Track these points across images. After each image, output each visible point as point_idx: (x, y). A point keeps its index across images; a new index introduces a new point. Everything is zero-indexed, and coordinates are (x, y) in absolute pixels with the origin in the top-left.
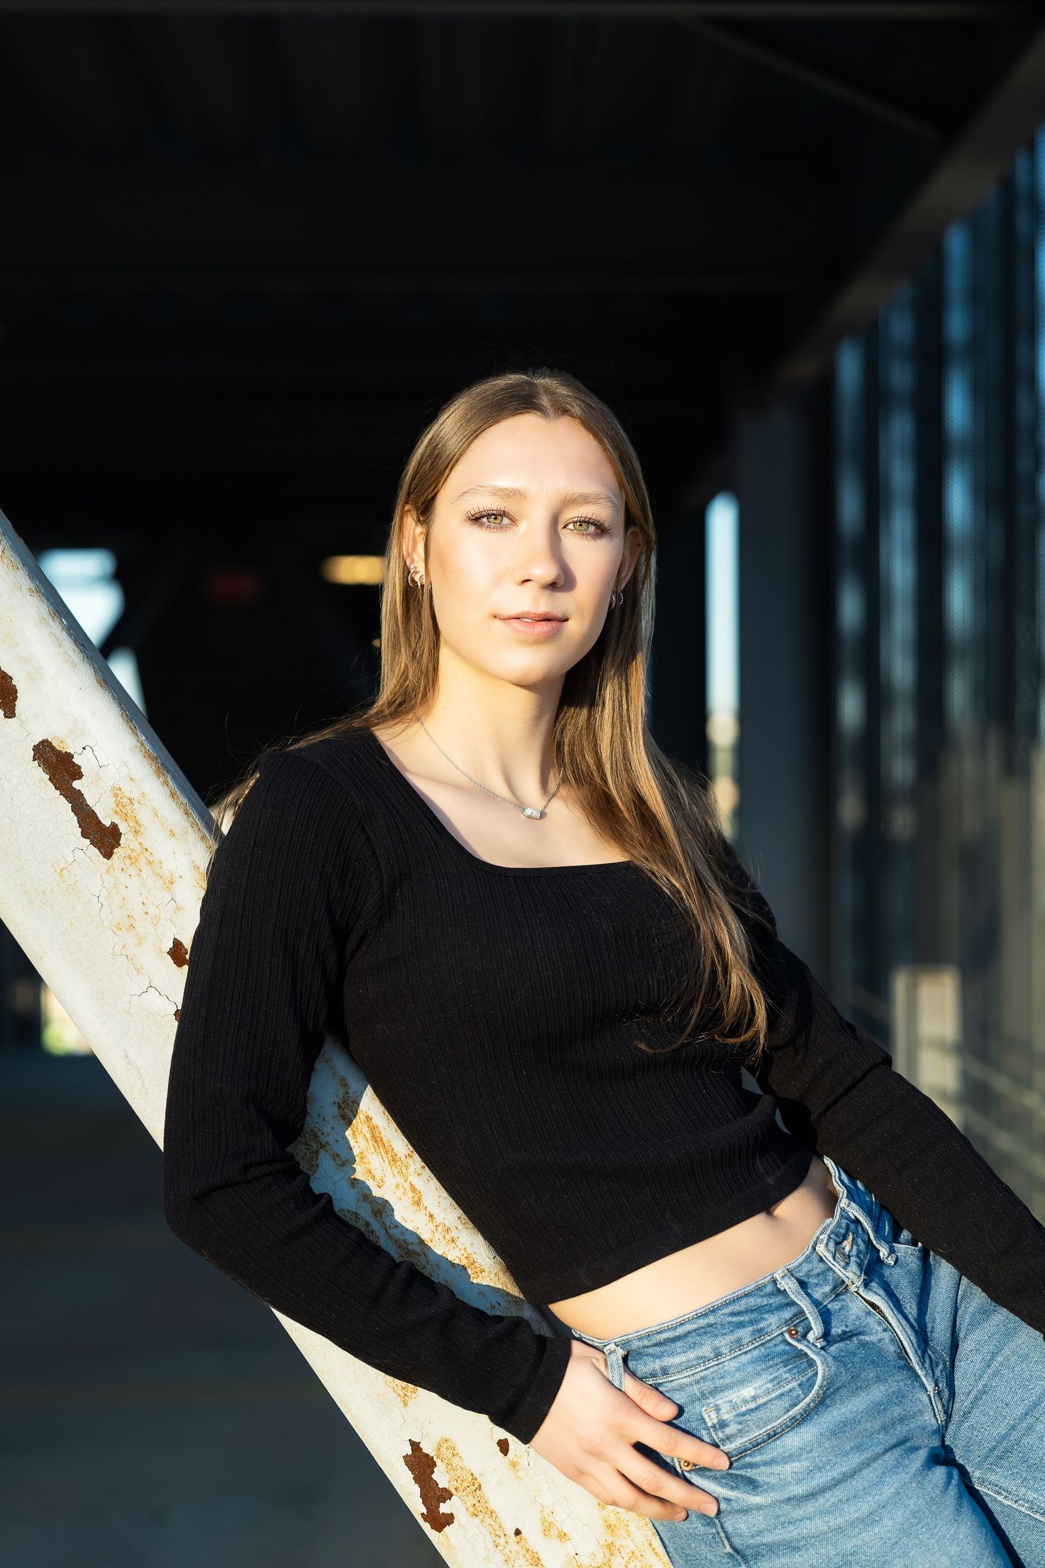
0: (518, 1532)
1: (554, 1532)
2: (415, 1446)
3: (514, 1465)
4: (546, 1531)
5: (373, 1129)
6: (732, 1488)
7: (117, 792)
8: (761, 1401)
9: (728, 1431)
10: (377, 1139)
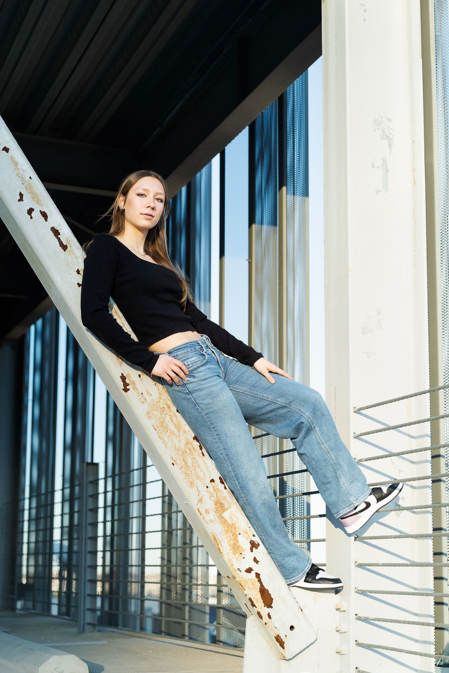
0: (142, 393)
1: (149, 394)
2: (122, 374)
3: (142, 380)
4: (148, 394)
5: (115, 311)
6: (190, 378)
7: (67, 239)
8: (196, 361)
9: (190, 366)
10: (116, 313)
